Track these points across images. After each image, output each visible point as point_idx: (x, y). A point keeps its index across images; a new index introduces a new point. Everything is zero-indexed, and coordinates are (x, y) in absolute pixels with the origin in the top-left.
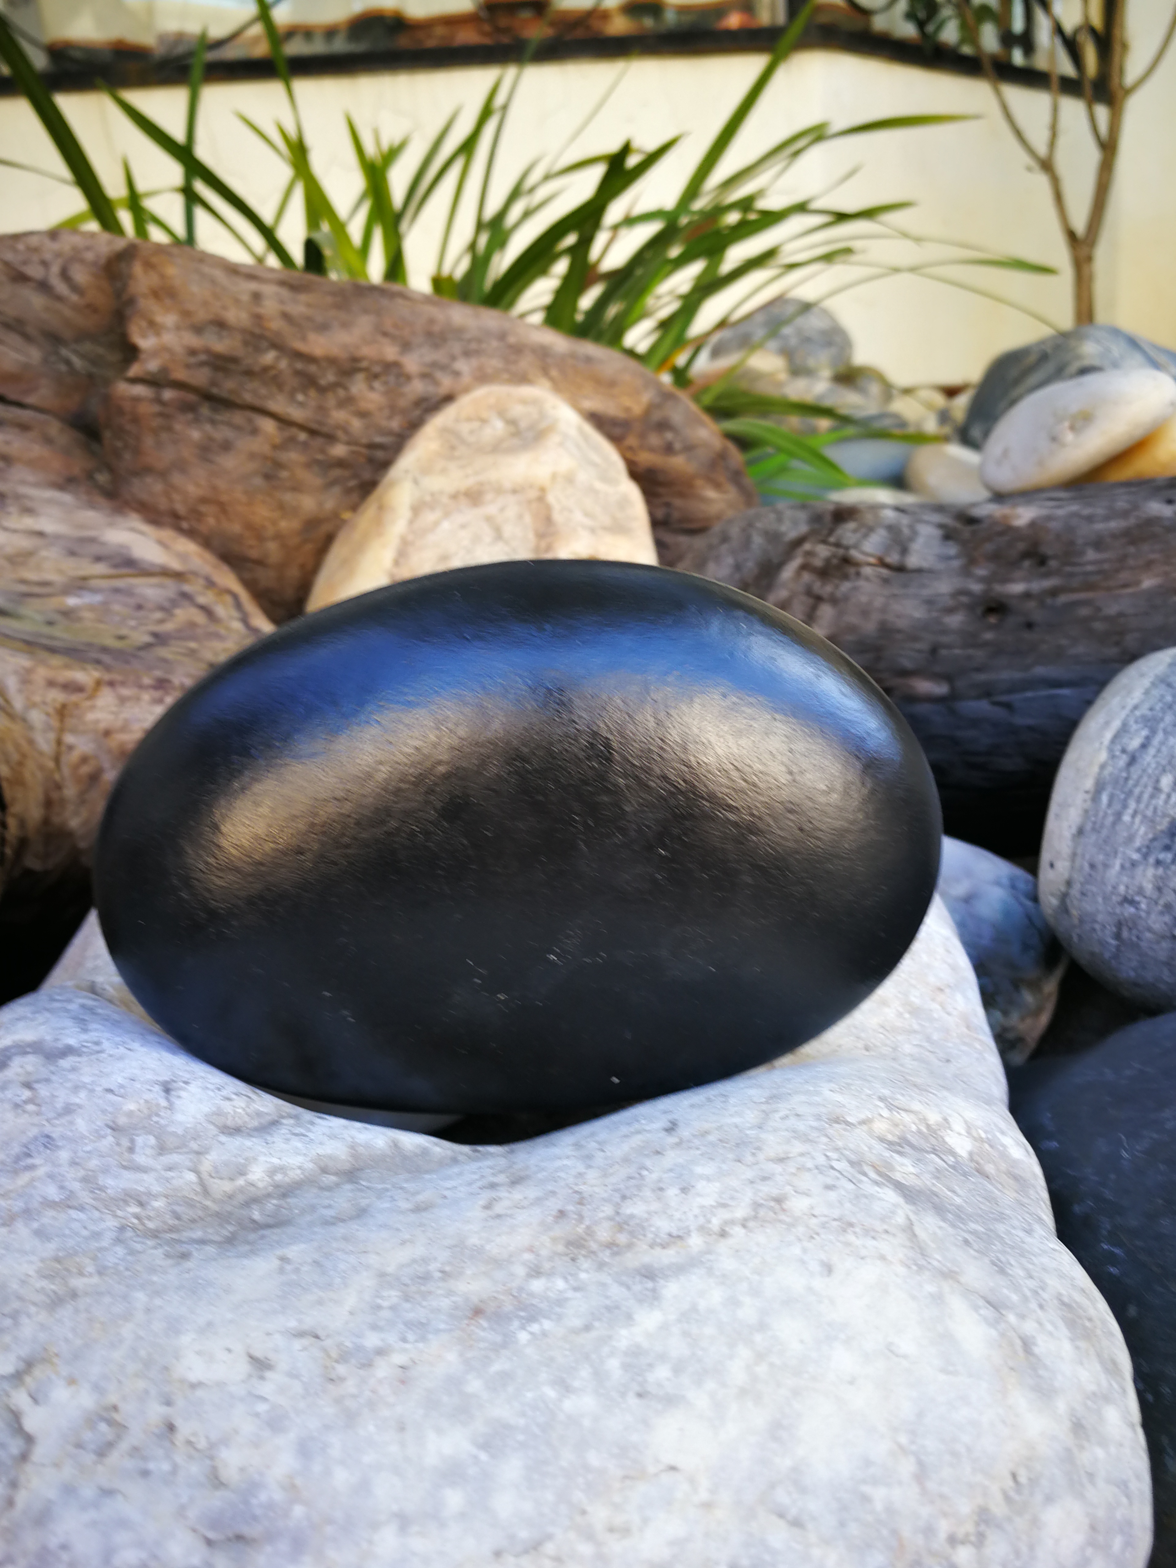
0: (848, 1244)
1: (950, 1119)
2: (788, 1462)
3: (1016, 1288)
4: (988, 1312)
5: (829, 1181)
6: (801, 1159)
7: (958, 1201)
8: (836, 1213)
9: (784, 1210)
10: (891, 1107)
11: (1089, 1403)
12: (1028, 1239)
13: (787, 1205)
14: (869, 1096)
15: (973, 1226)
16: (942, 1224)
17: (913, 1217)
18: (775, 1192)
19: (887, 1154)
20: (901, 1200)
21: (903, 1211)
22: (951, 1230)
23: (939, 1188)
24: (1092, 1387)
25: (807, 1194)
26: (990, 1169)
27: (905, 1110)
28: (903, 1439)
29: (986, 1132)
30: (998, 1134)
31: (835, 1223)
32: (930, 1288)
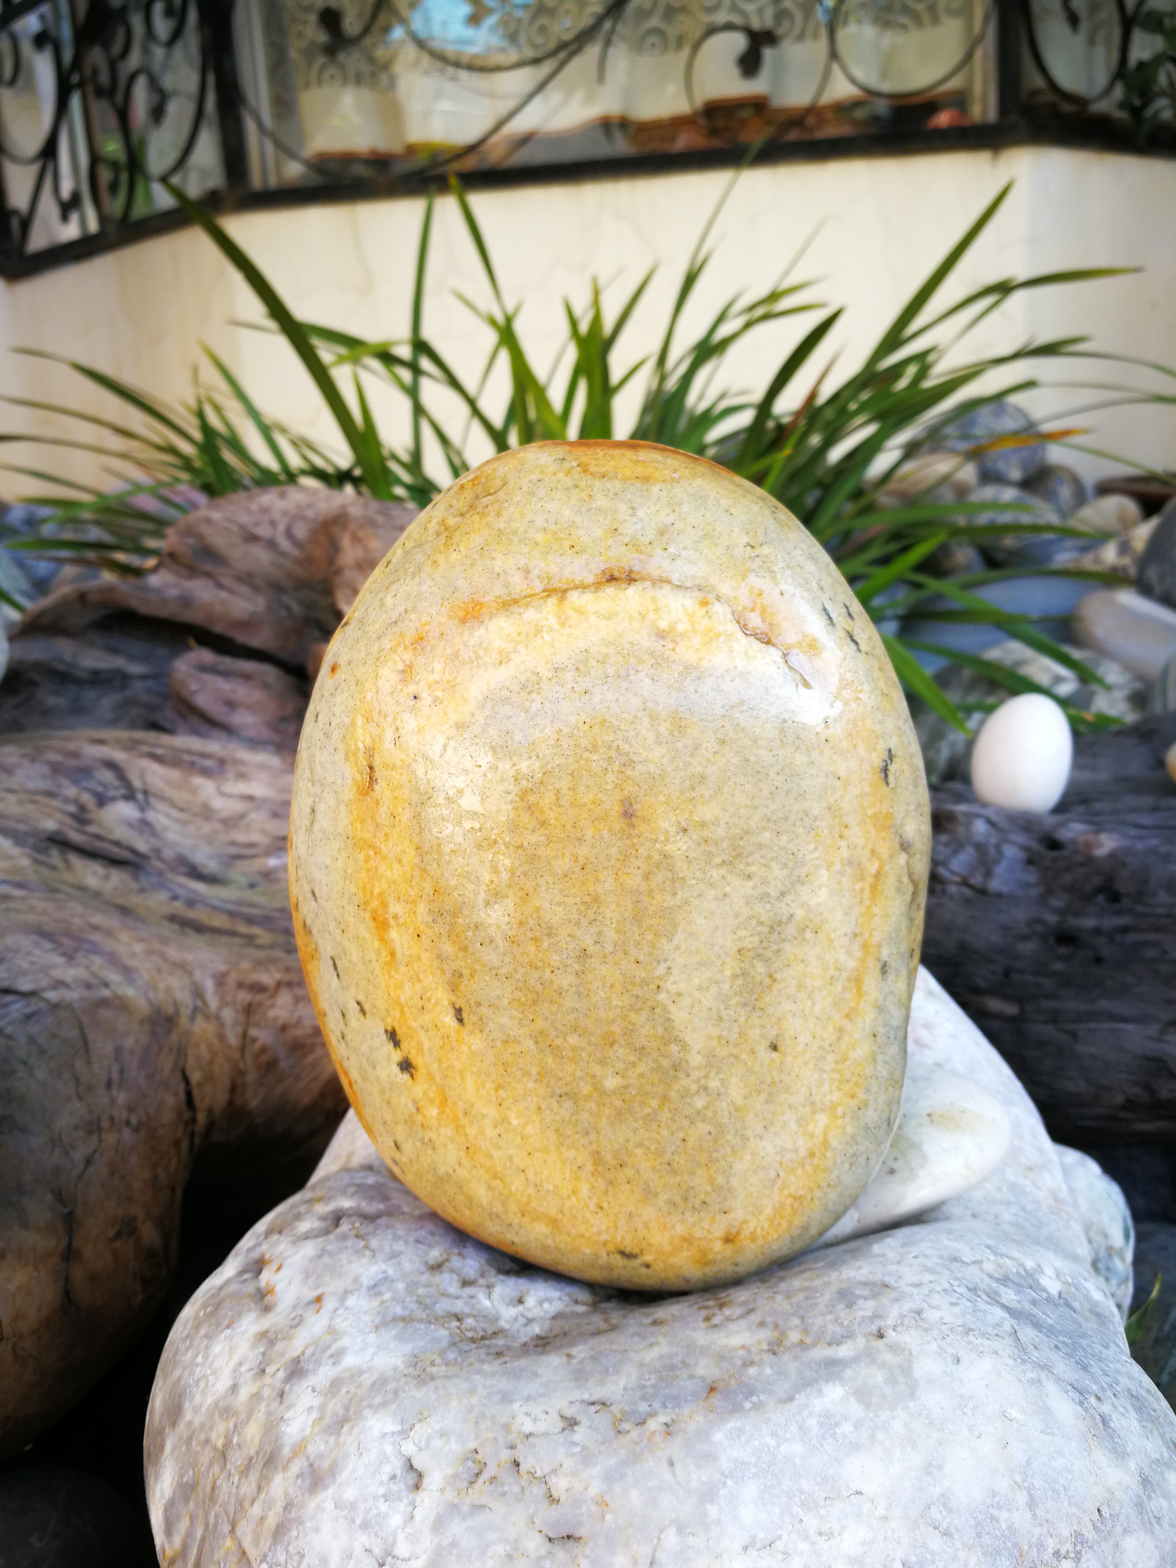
0: (970, 1343)
1: (1042, 1266)
2: (938, 1490)
3: (1096, 1382)
4: (1076, 1396)
5: (954, 1300)
6: (931, 1285)
7: (1050, 1321)
8: (960, 1322)
9: (922, 1319)
10: (996, 1254)
11: (1154, 1466)
12: (1105, 1351)
13: (924, 1316)
14: (979, 1244)
15: (1061, 1338)
16: (1038, 1334)
17: (1016, 1327)
18: (915, 1307)
19: (995, 1285)
20: (1007, 1316)
21: (1008, 1323)
22: (1045, 1338)
23: (1035, 1311)
24: (1156, 1456)
25: (938, 1308)
26: (1076, 1305)
27: (1007, 1256)
28: (1018, 1479)
29: (1072, 1278)
30: (1082, 1281)
31: (959, 1329)
32: (1031, 1375)
